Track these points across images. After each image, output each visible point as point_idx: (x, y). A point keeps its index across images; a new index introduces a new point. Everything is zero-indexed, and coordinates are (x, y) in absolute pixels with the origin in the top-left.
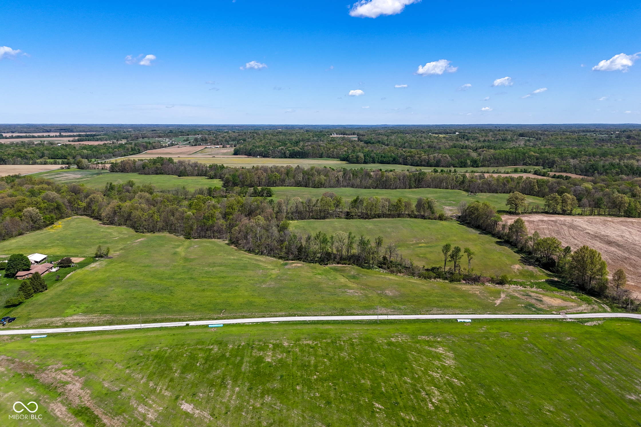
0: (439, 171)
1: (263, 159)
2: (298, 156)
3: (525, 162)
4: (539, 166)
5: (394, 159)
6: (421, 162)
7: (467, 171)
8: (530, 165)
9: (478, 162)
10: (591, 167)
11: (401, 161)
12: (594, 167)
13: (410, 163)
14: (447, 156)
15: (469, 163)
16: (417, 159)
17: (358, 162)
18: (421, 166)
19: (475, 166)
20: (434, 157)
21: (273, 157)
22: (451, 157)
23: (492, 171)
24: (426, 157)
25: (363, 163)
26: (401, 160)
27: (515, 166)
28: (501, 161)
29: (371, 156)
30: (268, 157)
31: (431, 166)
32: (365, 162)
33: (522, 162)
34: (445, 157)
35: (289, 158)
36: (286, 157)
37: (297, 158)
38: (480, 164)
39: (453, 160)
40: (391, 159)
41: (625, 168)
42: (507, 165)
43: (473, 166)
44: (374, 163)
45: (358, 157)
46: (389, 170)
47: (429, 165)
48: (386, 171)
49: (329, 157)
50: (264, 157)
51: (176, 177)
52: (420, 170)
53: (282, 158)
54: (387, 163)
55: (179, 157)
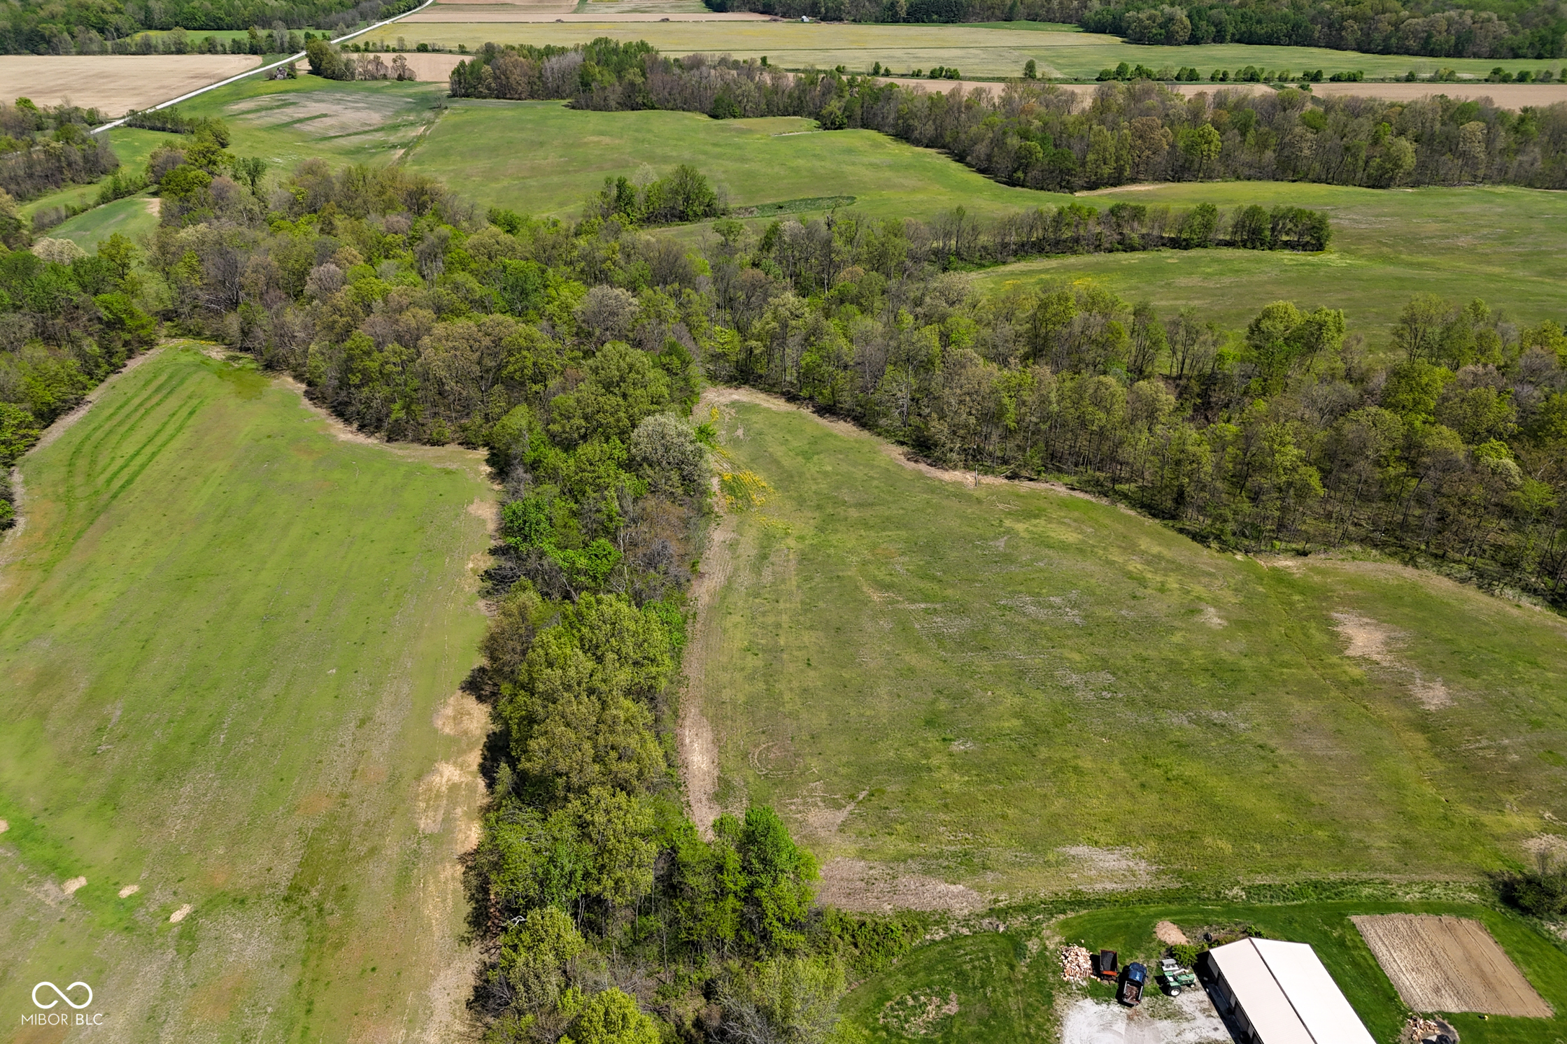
0: (1515, 76)
1: (824, 26)
2: (935, 17)
5: (1295, 27)
11: (1317, 35)
13: (1354, 44)
16: (1383, 26)
17: (1169, 39)
20: (1450, 22)
21: (854, 21)
25: (1188, 43)
26: (1318, 32)
29: (1210, 17)
30: (840, 20)
32: (1194, 40)
34: (1487, 20)
35: (906, 21)
36: (895, 19)
37: (933, 21)
40: (1284, 27)
44: (1222, 41)
45: (1167, 21)
46: (1345, 71)
47: (1428, 50)
48: (1333, 80)
49: (1033, 17)
50: (824, 19)
51: (704, 118)
52: (1452, 73)
53: (884, 21)
54: (1270, 40)
55: (559, 21)
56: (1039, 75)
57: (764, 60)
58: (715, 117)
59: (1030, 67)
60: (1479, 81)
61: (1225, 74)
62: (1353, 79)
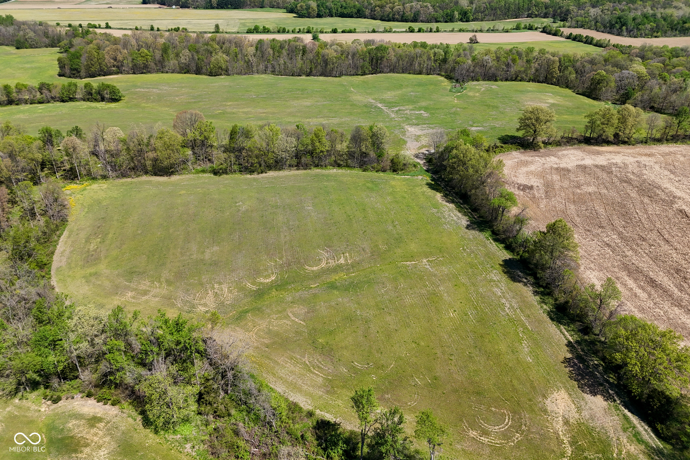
0: (416, 29)
1: (181, 10)
2: (230, 6)
3: (530, 12)
4: (548, 17)
5: (359, 11)
6: (394, 15)
7: (454, 29)
8: (536, 16)
9: (470, 14)
10: (618, 20)
12: (622, 20)
13: (379, 17)
14: (429, 5)
15: (457, 16)
16: (387, 9)
17: (309, 15)
18: (394, 21)
19: (464, 20)
20: (412, 8)
21: (194, 8)
22: (433, 6)
23: (486, 29)
24: (401, 7)
25: (317, 17)
26: (367, 12)
27: (516, 18)
28: (499, 12)
29: (327, 7)
30: (188, 7)
31: (406, 21)
32: (319, 16)
33: (527, 13)
34: (426, 6)
35: (217, 8)
36: (212, 8)
37: (229, 8)
38: (471, 18)
39: (437, 12)
40: (355, 11)
41: (663, 22)
42: (506, 17)
43: (461, 20)
44: (332, 16)
45: (308, 7)
46: (348, 29)
47: (404, 19)
48: (343, 32)
49: (272, 7)
50: (182, 7)
51: (12, 49)
52: (391, 29)
53: (207, 8)
54: (350, 16)
55: (59, 8)
56: (221, 30)
57: (107, 24)
58: (18, 48)
59: (217, 26)
60: (402, 32)
61: (300, 30)
62: (350, 32)
